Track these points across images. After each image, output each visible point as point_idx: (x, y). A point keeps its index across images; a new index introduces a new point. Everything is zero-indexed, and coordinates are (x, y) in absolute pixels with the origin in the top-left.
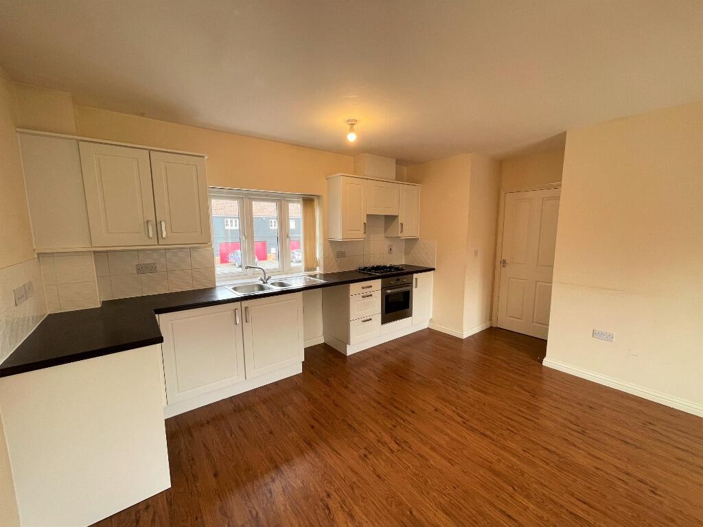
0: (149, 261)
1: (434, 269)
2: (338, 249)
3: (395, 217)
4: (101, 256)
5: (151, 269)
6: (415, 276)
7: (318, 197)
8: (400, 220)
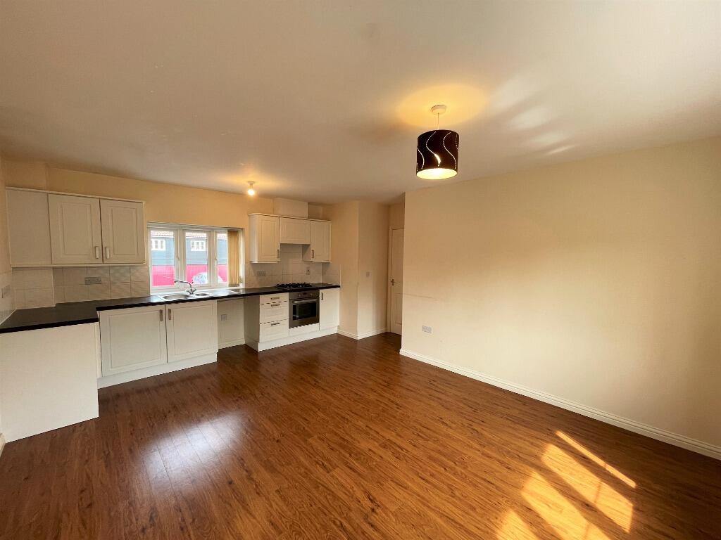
0: (96, 276)
1: (339, 287)
2: (257, 269)
3: (308, 246)
4: (58, 271)
5: (97, 281)
6: (321, 291)
7: (242, 229)
8: (312, 248)
